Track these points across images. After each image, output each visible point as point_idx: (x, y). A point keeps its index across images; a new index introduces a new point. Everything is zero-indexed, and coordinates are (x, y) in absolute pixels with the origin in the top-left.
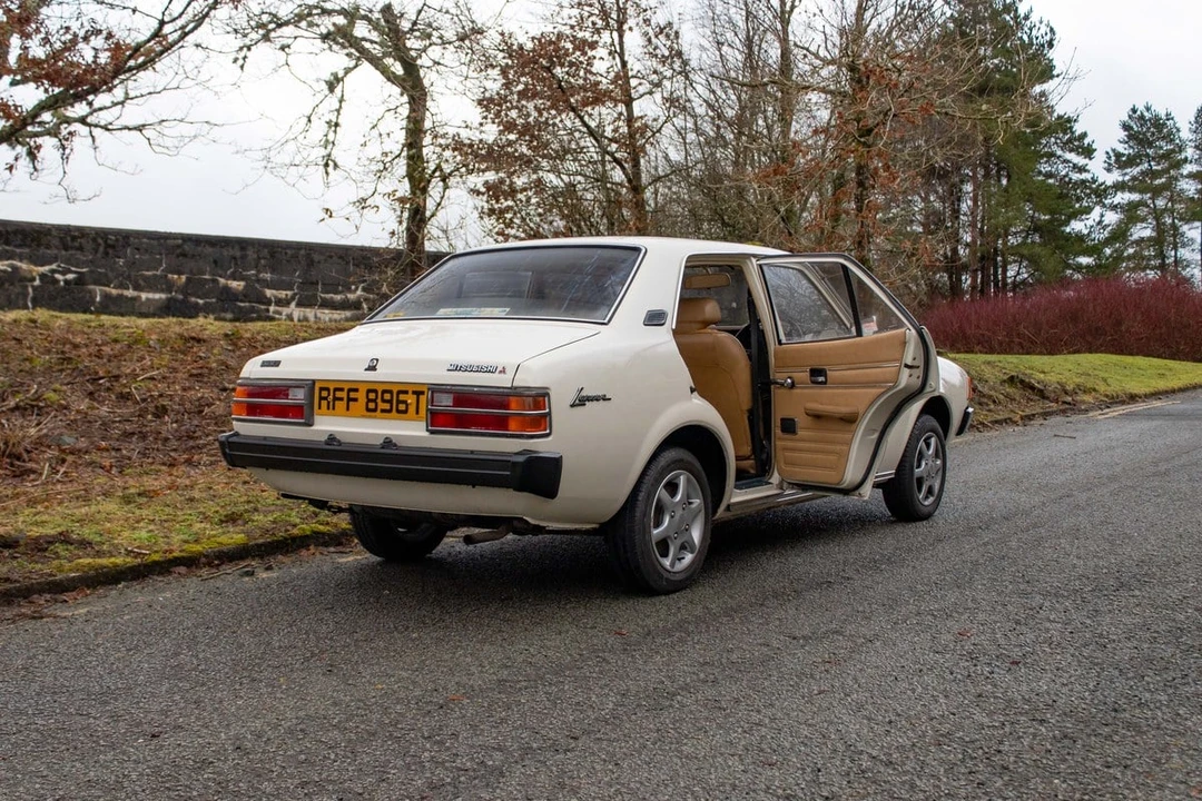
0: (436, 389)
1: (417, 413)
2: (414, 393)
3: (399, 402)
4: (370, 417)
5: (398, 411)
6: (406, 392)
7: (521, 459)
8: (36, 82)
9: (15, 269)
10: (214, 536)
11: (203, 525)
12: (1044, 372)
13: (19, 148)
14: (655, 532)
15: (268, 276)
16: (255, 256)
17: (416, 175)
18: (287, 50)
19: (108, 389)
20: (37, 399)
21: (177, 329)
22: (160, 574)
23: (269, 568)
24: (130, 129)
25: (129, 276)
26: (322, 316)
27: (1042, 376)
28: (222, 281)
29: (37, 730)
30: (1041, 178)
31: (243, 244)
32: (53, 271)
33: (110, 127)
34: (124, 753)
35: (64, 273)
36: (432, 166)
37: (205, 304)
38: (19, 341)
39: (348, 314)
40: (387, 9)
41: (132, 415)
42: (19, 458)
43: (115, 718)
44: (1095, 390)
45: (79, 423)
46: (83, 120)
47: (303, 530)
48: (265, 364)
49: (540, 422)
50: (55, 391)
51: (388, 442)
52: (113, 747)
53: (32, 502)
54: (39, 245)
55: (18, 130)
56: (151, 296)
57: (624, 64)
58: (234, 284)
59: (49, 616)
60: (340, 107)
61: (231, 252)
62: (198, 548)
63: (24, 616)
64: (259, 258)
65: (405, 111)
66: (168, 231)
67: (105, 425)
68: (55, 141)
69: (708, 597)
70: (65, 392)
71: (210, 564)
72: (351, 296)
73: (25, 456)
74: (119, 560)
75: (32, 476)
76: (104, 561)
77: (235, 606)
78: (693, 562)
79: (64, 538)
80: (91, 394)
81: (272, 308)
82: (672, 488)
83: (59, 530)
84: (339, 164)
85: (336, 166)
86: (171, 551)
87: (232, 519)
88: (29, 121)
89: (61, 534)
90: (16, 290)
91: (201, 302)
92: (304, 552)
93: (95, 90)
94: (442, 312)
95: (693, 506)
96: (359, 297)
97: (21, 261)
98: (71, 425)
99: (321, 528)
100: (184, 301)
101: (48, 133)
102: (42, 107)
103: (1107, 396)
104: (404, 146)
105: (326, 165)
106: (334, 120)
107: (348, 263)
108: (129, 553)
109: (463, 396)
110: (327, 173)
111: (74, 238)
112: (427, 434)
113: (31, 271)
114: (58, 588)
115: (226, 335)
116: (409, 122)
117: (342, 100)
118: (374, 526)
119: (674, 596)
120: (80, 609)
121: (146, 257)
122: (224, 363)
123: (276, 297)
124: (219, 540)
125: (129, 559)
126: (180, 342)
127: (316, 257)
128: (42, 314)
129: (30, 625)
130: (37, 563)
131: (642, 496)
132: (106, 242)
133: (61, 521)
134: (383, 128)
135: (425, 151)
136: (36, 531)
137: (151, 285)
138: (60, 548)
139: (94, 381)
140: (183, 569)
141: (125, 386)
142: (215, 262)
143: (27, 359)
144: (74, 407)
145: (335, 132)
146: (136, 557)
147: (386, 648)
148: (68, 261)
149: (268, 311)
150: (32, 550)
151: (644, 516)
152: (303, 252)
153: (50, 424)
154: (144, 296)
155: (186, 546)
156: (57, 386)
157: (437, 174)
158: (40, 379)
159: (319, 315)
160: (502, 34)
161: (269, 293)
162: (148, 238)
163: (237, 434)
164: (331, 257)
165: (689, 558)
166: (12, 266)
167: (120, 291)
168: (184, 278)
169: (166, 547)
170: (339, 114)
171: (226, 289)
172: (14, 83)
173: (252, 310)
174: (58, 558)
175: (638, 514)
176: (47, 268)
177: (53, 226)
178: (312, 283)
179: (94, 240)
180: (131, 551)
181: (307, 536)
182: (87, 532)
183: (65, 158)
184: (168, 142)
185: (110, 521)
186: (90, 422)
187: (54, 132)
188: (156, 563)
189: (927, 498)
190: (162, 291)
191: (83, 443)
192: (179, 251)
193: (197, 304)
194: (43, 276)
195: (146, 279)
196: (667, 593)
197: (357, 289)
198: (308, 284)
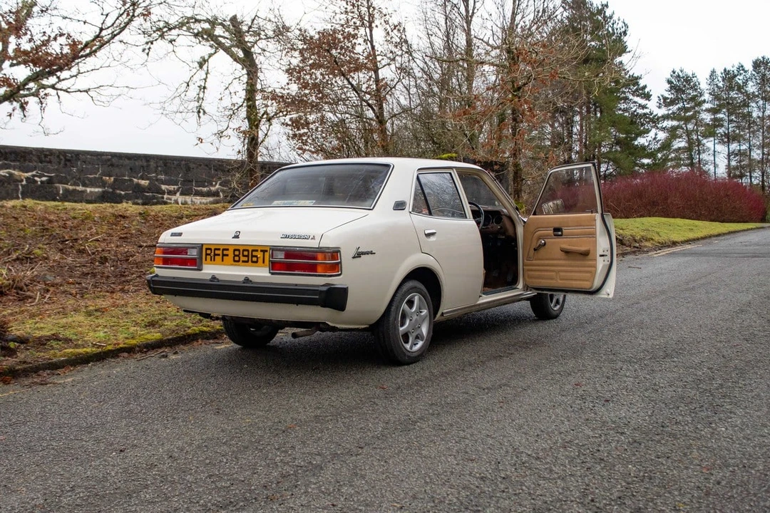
0: (274, 249)
1: (264, 262)
2: (261, 251)
3: (253, 256)
4: (236, 265)
5: (253, 262)
6: (257, 251)
7: (325, 289)
8: (25, 64)
9: (11, 175)
10: (143, 335)
11: (135, 328)
12: (622, 229)
13: (15, 103)
14: (401, 329)
15: (163, 177)
16: (155, 165)
17: (252, 117)
18: (173, 42)
19: (72, 247)
20: (29, 254)
21: (110, 210)
22: (112, 357)
23: (176, 353)
24: (81, 91)
25: (80, 178)
26: (196, 201)
27: (621, 231)
28: (135, 180)
29: (53, 449)
30: (620, 112)
31: (147, 158)
32: (34, 176)
33: (69, 90)
34: (105, 461)
35: (40, 177)
36: (262, 111)
37: (125, 194)
38: (16, 219)
39: (211, 199)
40: (234, 19)
41: (87, 262)
42: (21, 289)
43: (98, 441)
44: (652, 239)
45: (56, 268)
46: (53, 87)
47: (195, 330)
48: (173, 235)
49: (336, 268)
50: (39, 248)
51: (247, 280)
52: (98, 457)
53: (32, 316)
54: (25, 160)
55: (14, 93)
56: (93, 190)
57: (373, 47)
58: (144, 183)
59: (51, 383)
60: (207, 77)
61: (141, 163)
62: (134, 342)
63: (36, 383)
64: (157, 166)
65: (245, 79)
66: (103, 151)
67: (71, 269)
68: (36, 99)
69: (431, 366)
70: (45, 249)
71: (141, 351)
72: (213, 189)
73: (25, 288)
74: (89, 350)
75: (30, 300)
76: (80, 350)
77: (158, 376)
78: (422, 346)
79: (55, 337)
80: (61, 250)
81: (165, 196)
82: (410, 303)
83: (52, 332)
84: (207, 111)
85: (204, 112)
86: (118, 344)
87: (152, 324)
88: (22, 87)
89: (53, 335)
90: (12, 188)
91: (123, 193)
92: (195, 343)
93: (61, 69)
94: (276, 203)
95: (422, 314)
96: (218, 189)
97: (14, 170)
98: (51, 269)
99: (205, 328)
100: (113, 193)
101: (33, 95)
102: (29, 80)
103: (659, 243)
104: (245, 100)
105: (199, 112)
106: (203, 85)
107: (210, 169)
108: (94, 345)
109: (290, 253)
110: (199, 117)
111: (46, 156)
112: (269, 275)
113: (20, 176)
114: (54, 367)
115: (140, 214)
116: (247, 85)
117: (207, 73)
118: (238, 328)
119: (413, 366)
120: (68, 378)
121: (90, 167)
122: (139, 230)
123: (167, 190)
124: (146, 337)
125: (94, 349)
126: (113, 218)
127: (192, 165)
128: (29, 202)
129: (40, 388)
130: (41, 352)
131: (393, 308)
132: (65, 158)
133: (52, 327)
134: (232, 89)
135: (257, 103)
136: (38, 334)
137: (93, 183)
138: (54, 343)
139: (63, 242)
140: (126, 355)
141: (81, 245)
142: (131, 169)
143: (21, 230)
144: (52, 258)
145: (204, 92)
146: (98, 348)
147: (249, 398)
148: (43, 170)
149: (163, 198)
150: (37, 345)
151: (395, 320)
152: (183, 162)
153: (39, 269)
154: (89, 190)
155: (127, 341)
156: (41, 245)
157: (265, 116)
158: (30, 241)
159: (194, 200)
160: (300, 30)
161: (164, 187)
162: (91, 155)
163: (157, 276)
164: (200, 165)
165: (420, 344)
166: (9, 173)
167: (74, 187)
168: (112, 179)
169: (115, 342)
170: (206, 81)
171: (138, 185)
172: (12, 65)
173: (154, 197)
174: (53, 349)
175: (391, 319)
176: (30, 174)
177: (33, 148)
178: (189, 181)
179: (58, 157)
180: (95, 345)
181: (197, 334)
182: (68, 333)
183: (42, 109)
184: (103, 99)
185: (81, 326)
186: (62, 267)
187: (36, 94)
188: (110, 351)
189: (556, 306)
190: (99, 187)
191: (58, 280)
192: (109, 163)
193: (121, 194)
194: (27, 179)
195: (90, 180)
196: (408, 364)
197: (216, 184)
198: (187, 181)
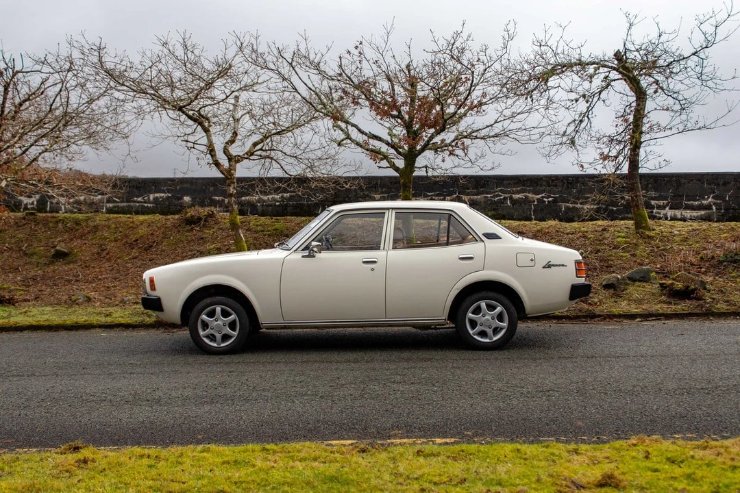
9: (526, 197)
15: (653, 193)
16: (645, 183)
25: (579, 198)
26: (685, 214)
28: (627, 197)
32: (543, 197)
35: (547, 198)
37: (617, 210)
39: (703, 212)
54: (537, 185)
56: (589, 207)
64: (648, 184)
72: (705, 202)
81: (655, 211)
91: (615, 209)
96: (710, 203)
97: (529, 193)
100: (606, 209)
107: (703, 183)
111: (553, 181)
113: (533, 198)
121: (586, 187)
123: (657, 205)
127: (683, 181)
132: (567, 181)
137: (588, 201)
148: (550, 192)
149: (653, 212)
152: (674, 179)
154: (585, 207)
159: (683, 213)
161: (653, 202)
162: (589, 178)
164: (692, 180)
167: (573, 205)
168: (606, 197)
171: (629, 201)
176: (540, 196)
177: (544, 175)
178: (680, 196)
179: (562, 181)
190: (595, 204)
193: (613, 210)
194: (538, 200)
195: (587, 198)
197: (709, 198)
198: (677, 196)
